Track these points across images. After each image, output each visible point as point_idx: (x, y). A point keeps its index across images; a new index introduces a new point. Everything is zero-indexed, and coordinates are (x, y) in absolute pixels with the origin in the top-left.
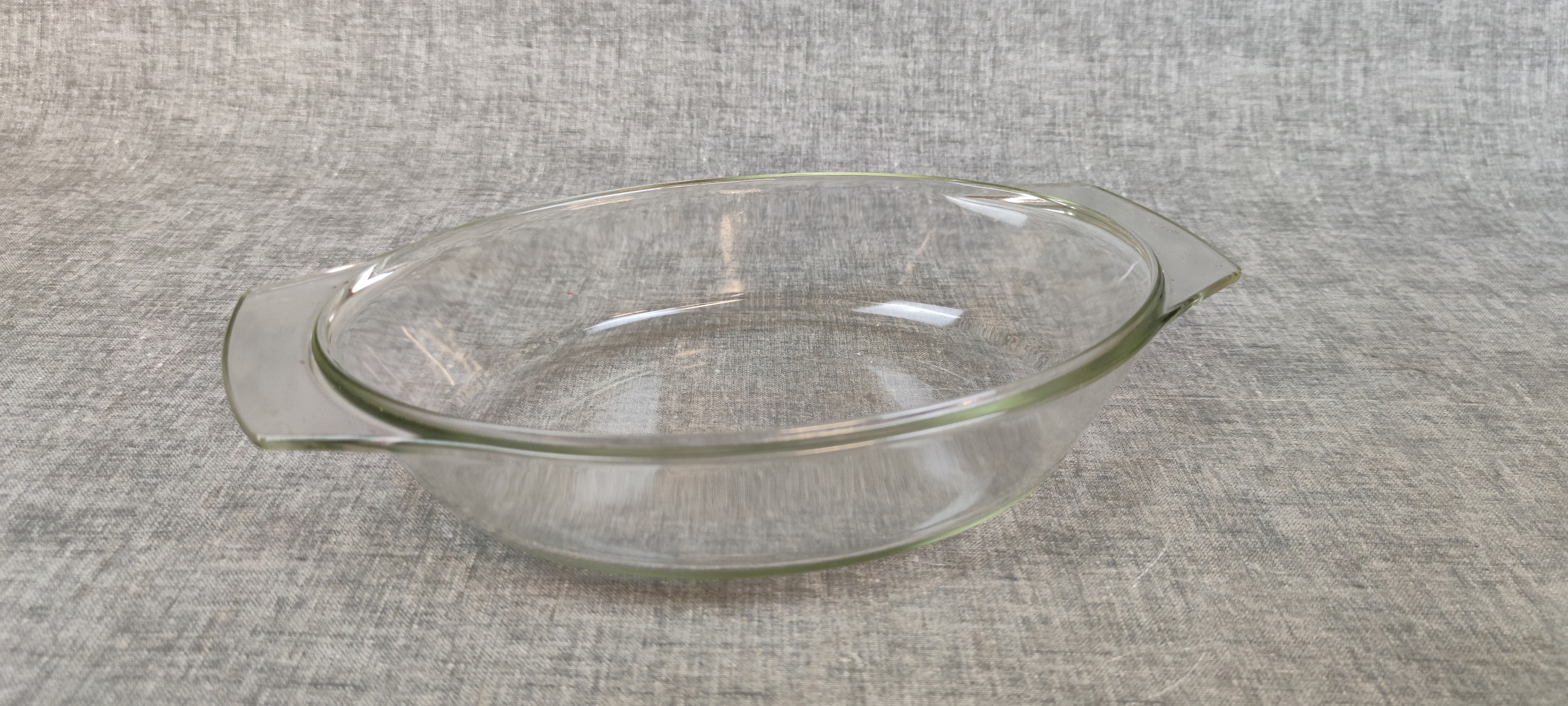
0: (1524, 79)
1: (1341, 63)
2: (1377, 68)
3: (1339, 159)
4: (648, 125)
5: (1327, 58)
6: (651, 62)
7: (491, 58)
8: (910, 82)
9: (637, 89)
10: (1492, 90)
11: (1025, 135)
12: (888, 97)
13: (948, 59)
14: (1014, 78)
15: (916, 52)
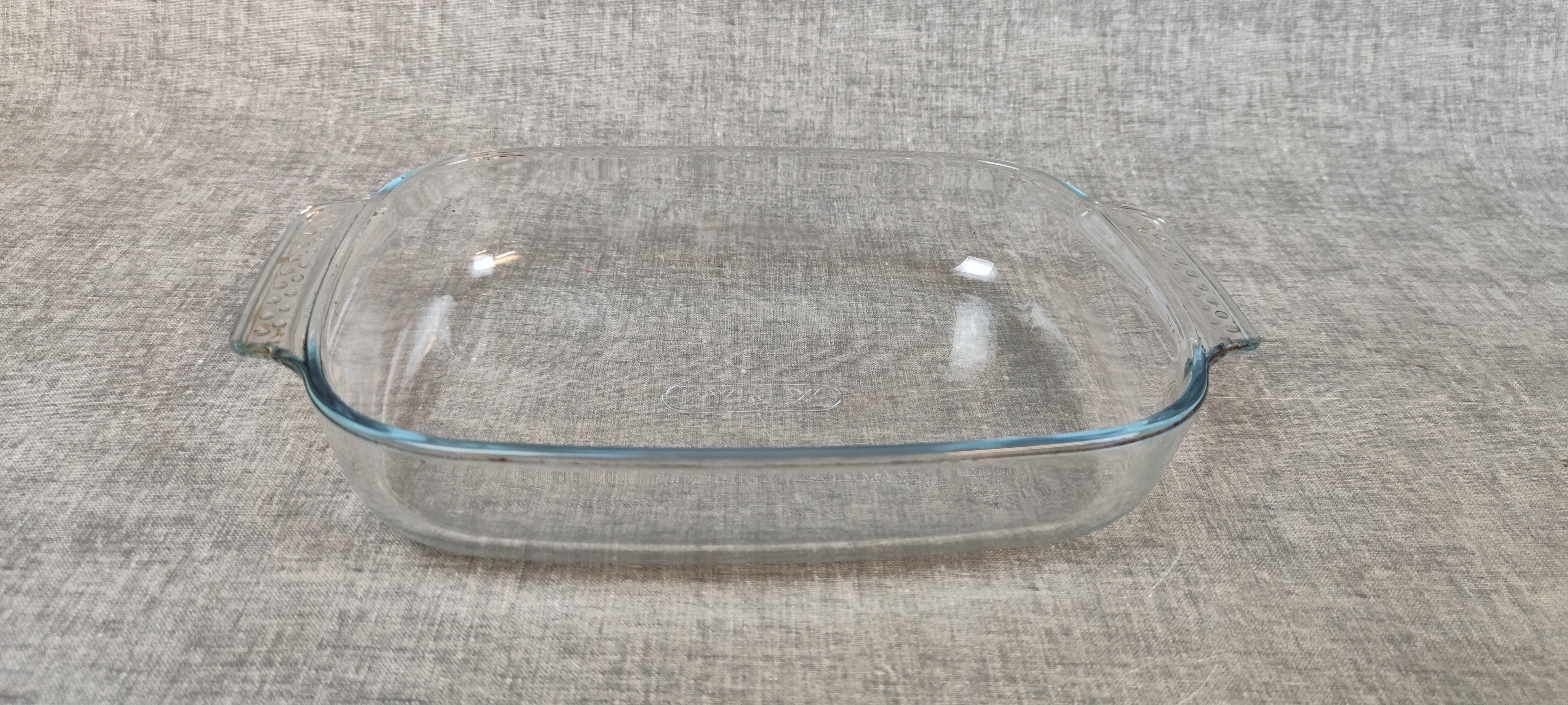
0: (1531, 56)
1: (1352, 39)
2: (1387, 45)
3: (1346, 137)
4: (662, 99)
5: (1338, 34)
6: (664, 34)
7: (505, 29)
8: (923, 56)
9: (650, 61)
10: (1499, 67)
11: (1037, 110)
12: (901, 71)
13: (962, 32)
14: (1027, 53)
15: (930, 25)
